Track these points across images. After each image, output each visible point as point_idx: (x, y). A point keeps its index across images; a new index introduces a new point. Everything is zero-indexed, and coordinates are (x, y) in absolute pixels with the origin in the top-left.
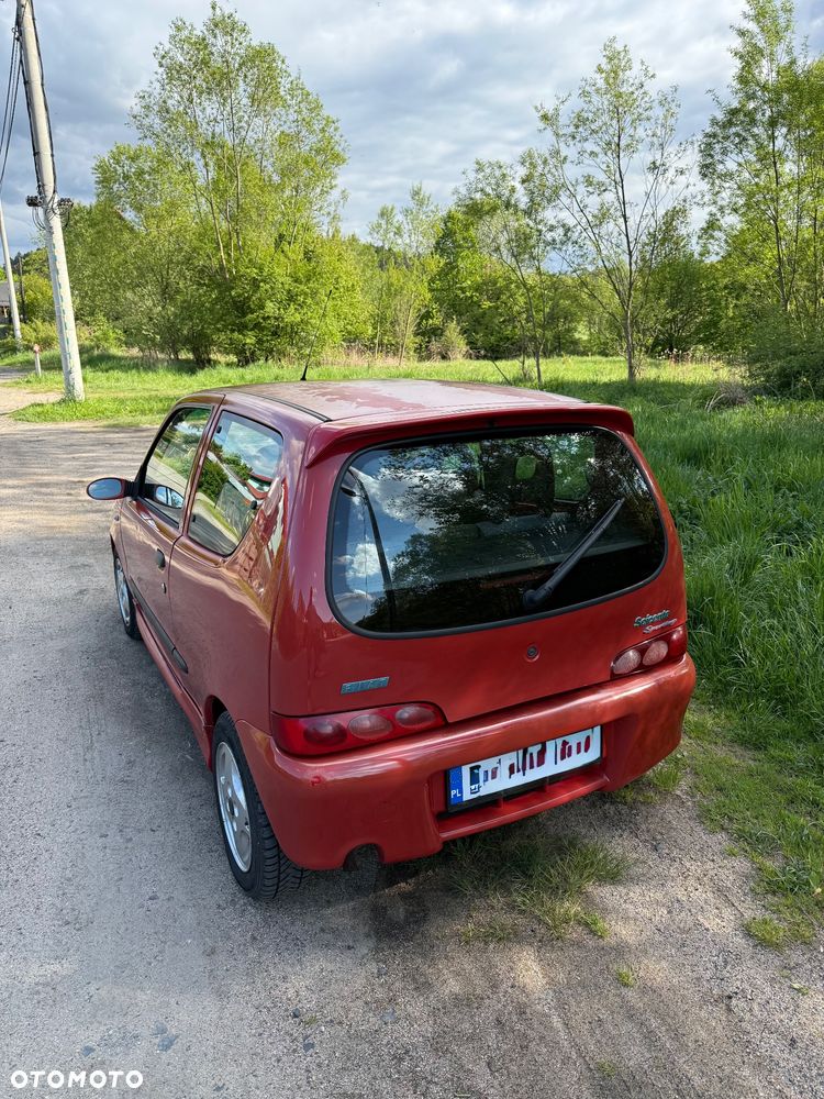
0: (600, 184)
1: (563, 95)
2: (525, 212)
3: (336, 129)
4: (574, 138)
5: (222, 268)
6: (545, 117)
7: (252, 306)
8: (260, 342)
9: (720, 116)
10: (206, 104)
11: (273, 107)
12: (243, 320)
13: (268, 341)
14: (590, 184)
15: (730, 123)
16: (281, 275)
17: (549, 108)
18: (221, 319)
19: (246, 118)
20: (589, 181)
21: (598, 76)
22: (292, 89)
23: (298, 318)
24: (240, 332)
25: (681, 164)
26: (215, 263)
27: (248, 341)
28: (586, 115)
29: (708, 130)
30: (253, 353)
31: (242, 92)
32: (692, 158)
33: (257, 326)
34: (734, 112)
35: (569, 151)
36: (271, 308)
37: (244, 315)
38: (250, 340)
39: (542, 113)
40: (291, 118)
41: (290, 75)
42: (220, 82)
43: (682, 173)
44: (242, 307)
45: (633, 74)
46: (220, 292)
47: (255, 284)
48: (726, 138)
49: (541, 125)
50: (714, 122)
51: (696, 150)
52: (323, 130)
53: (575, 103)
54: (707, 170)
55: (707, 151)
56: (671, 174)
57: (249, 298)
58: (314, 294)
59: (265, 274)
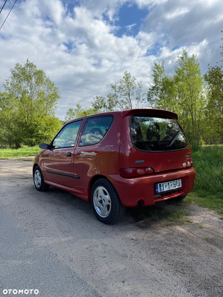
0: (125, 102)
1: (117, 82)
2: (108, 108)
3: (58, 90)
4: (119, 92)
5: (26, 122)
6: (113, 87)
7: (35, 131)
8: (36, 140)
9: (151, 88)
10: (23, 83)
11: (41, 85)
12: (32, 135)
13: (39, 140)
14: (123, 102)
15: (153, 90)
16: (43, 124)
17: (114, 85)
18: (26, 135)
19: (34, 87)
20: (122, 101)
21: (124, 79)
22: (46, 80)
23: (48, 134)
24: (31, 138)
25: (143, 98)
26: (24, 121)
27: (33, 140)
28: (122, 87)
29: (149, 91)
30: (34, 143)
31: (33, 80)
32: (146, 97)
33: (36, 136)
34: (154, 87)
35: (118, 94)
36: (40, 132)
37: (32, 134)
38: (34, 140)
39: (112, 86)
40: (46, 87)
41: (46, 77)
42: (28, 78)
43: (144, 100)
44: (32, 132)
45: (131, 79)
46: (25, 128)
47: (36, 126)
48: (153, 93)
49: (112, 88)
50: (150, 89)
51: (147, 95)
52: (54, 90)
53: (119, 84)
54: (149, 99)
55: (149, 95)
56: (141, 100)
57: (34, 130)
58: (52, 128)
59: (39, 123)
